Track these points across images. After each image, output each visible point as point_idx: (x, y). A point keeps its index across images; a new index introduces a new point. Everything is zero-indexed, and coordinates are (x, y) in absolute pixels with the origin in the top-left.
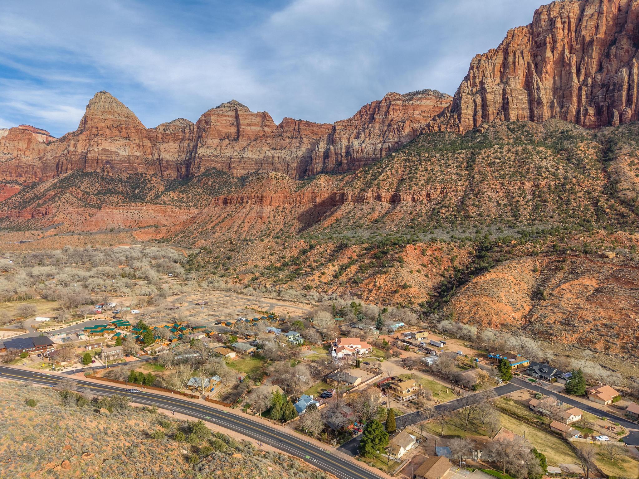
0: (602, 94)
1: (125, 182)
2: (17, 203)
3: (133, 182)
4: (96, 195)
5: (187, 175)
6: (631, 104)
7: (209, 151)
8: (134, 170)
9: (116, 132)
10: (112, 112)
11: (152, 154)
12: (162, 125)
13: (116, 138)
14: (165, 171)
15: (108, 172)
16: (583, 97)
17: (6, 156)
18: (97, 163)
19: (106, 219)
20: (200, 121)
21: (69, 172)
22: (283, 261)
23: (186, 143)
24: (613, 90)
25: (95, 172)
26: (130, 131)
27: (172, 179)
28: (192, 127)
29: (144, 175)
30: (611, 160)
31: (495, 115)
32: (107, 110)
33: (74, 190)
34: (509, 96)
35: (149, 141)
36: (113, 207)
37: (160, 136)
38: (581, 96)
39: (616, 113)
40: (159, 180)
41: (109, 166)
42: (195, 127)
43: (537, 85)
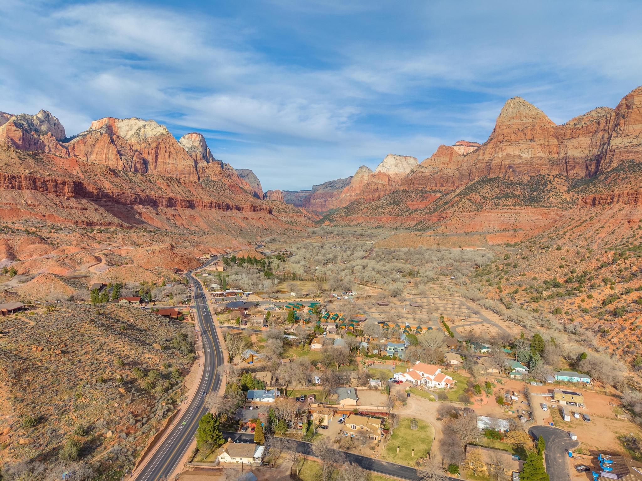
1: (524, 186)
2: (432, 209)
3: (532, 185)
4: (492, 199)
5: (596, 172)
7: (626, 141)
8: (536, 172)
9: (521, 135)
10: (517, 117)
11: (558, 153)
12: (573, 120)
13: (520, 142)
14: (571, 170)
15: (509, 177)
17: (434, 170)
18: (500, 168)
19: (483, 222)
20: (619, 107)
21: (477, 179)
22: (570, 275)
23: (600, 135)
25: (498, 177)
26: (535, 132)
27: (580, 178)
28: (608, 116)
29: (547, 176)
32: (514, 115)
33: (474, 196)
35: (556, 140)
36: (492, 211)
37: (569, 132)
40: (563, 181)
41: (511, 170)
42: (613, 114)
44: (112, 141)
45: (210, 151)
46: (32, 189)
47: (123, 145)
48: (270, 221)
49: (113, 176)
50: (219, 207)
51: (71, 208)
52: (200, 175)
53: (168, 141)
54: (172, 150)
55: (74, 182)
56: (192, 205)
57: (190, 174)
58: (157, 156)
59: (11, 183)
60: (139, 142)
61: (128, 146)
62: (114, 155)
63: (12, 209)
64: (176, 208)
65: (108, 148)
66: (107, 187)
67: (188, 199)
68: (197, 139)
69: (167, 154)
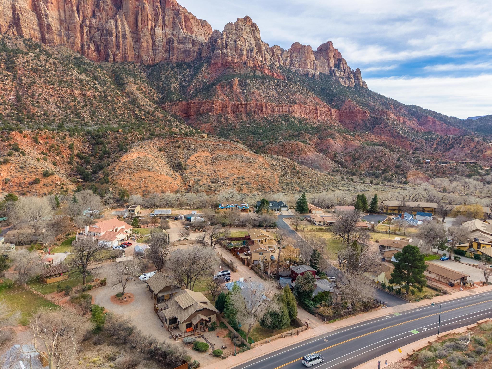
0: (98, 35)
6: (119, 49)
16: (85, 34)
24: (106, 35)
30: (124, 84)
31: (7, 28)
34: (19, 13)
38: (83, 32)
39: (111, 53)
43: (45, 11)
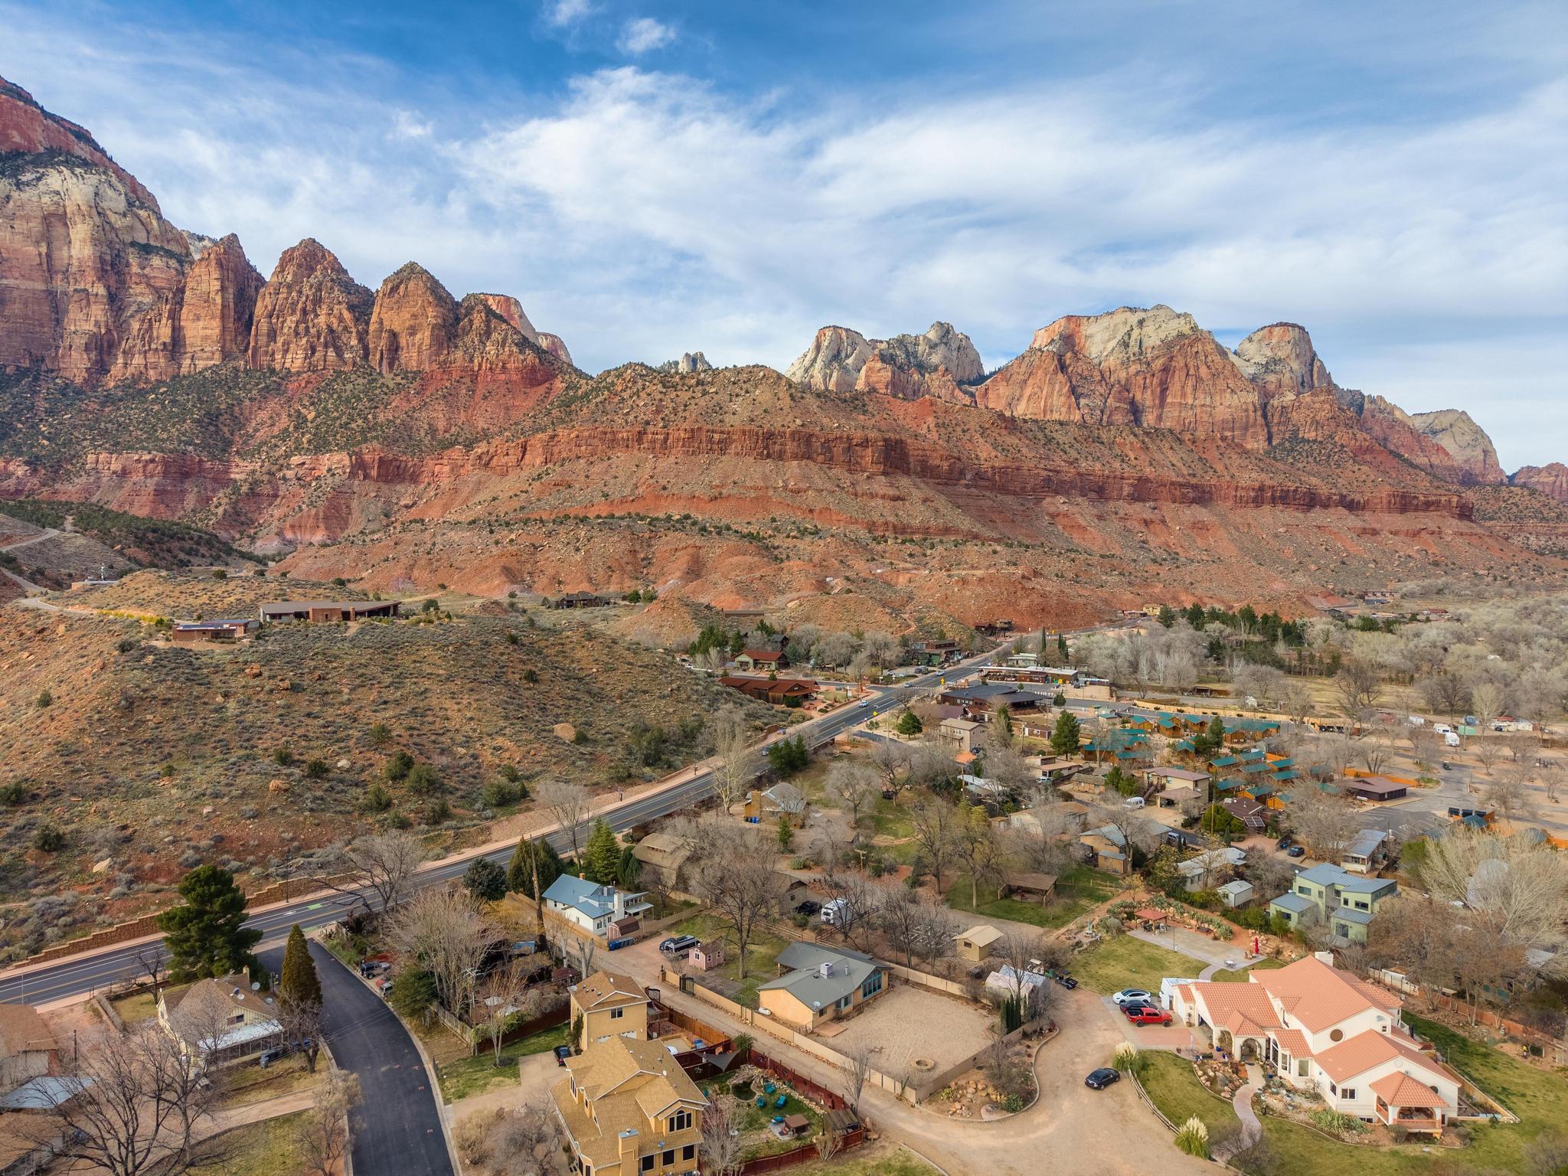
44: (1063, 367)
45: (1322, 367)
46: (803, 457)
47: (1086, 373)
48: (1459, 540)
49: (1004, 432)
50: (1283, 498)
51: (873, 496)
52: (1274, 429)
53: (1195, 349)
54: (1204, 371)
55: (885, 440)
56: (1201, 496)
57: (1246, 428)
58: (1164, 391)
59: (766, 447)
60: (1125, 364)
61: (1096, 373)
62: (1063, 399)
63: (757, 498)
64: (1159, 503)
65: (1051, 383)
66: (983, 455)
67: (1193, 481)
68: (1287, 339)
69: (1190, 383)
